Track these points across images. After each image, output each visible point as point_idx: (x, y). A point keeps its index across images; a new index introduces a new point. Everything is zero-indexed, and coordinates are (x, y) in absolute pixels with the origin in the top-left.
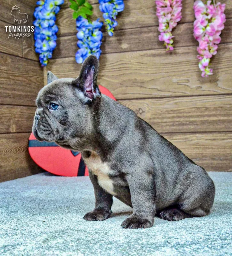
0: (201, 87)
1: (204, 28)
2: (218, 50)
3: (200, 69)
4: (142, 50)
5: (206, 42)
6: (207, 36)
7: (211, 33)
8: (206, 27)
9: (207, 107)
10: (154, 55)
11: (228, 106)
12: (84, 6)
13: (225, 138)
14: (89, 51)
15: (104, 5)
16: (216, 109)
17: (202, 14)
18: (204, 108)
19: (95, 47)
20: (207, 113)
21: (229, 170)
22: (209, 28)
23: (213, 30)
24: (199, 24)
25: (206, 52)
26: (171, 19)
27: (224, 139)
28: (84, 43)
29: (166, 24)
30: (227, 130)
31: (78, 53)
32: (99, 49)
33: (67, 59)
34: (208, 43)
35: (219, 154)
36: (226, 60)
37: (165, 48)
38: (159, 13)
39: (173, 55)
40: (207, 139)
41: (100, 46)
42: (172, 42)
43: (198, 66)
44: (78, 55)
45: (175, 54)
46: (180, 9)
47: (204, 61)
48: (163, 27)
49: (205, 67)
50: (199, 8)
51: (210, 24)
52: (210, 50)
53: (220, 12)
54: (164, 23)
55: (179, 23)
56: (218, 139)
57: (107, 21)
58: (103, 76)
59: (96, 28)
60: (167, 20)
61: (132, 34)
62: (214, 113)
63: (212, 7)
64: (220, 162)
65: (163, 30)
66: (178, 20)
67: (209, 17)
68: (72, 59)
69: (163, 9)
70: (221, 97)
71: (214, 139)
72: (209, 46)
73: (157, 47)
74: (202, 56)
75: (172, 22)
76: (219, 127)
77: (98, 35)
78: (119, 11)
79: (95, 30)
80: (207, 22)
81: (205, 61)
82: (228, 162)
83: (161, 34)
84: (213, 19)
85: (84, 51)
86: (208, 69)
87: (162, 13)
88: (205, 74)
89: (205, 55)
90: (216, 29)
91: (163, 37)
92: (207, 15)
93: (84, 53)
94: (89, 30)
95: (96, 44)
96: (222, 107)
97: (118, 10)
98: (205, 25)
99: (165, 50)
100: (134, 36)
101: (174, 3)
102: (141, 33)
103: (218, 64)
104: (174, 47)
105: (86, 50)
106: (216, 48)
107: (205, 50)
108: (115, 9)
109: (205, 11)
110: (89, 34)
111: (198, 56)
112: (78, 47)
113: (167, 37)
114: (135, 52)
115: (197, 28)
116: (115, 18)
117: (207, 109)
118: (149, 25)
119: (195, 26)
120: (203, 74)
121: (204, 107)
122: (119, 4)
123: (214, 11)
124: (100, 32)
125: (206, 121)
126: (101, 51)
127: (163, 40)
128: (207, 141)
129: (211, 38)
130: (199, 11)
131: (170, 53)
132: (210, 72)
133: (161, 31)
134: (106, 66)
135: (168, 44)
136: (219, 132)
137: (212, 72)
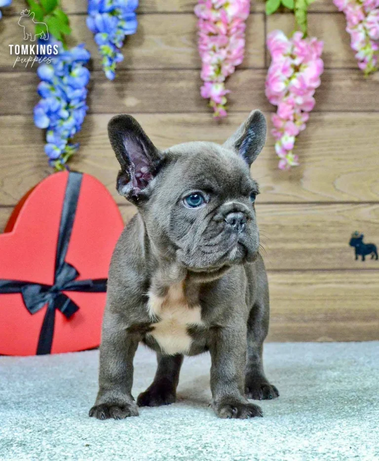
0: (272, 189)
1: (287, 81)
2: (307, 123)
3: (277, 155)
4: (165, 112)
5: (290, 107)
6: (292, 95)
7: (301, 90)
8: (290, 78)
9: (283, 224)
10: (187, 124)
11: (319, 224)
12: (53, 15)
13: (312, 281)
14: (64, 104)
15: (99, 17)
16: (297, 228)
17: (285, 55)
18: (277, 227)
19: (75, 98)
20: (281, 235)
21: (319, 340)
22: (295, 82)
23: (303, 85)
24: (279, 73)
25: (290, 124)
26: (226, 59)
27: (311, 284)
28: (54, 89)
29: (216, 67)
30: (316, 267)
31: (40, 106)
32: (82, 103)
33: (9, 118)
34: (293, 108)
35: (302, 310)
36: (318, 141)
37: (211, 111)
38: (206, 45)
39: (224, 126)
40: (281, 284)
41: (85, 97)
42: (224, 101)
43: (274, 150)
44: (40, 111)
45: (228, 123)
46: (241, 43)
47: (286, 140)
48: (209, 72)
49: (286, 151)
50: (279, 43)
51: (297, 74)
52: (295, 121)
53: (314, 56)
54: (213, 65)
55: (237, 68)
56: (300, 284)
57: (103, 49)
58: (84, 157)
59: (77, 61)
60: (219, 60)
61: (146, 80)
62: (294, 235)
63: (303, 44)
64: (304, 325)
65: (210, 77)
66: (238, 62)
67: (297, 62)
68: (20, 119)
69: (212, 37)
70: (308, 207)
71: (293, 284)
72: (294, 114)
73: (194, 108)
74: (281, 131)
75: (227, 64)
76: (304, 261)
77: (81, 76)
78: (127, 33)
79: (76, 65)
80: (292, 71)
81: (288, 140)
82: (318, 324)
83: (206, 84)
84: (303, 65)
85: (53, 104)
86: (290, 156)
87: (210, 46)
88: (287, 164)
89: (287, 129)
90: (308, 84)
91: (209, 90)
92: (292, 57)
93: (54, 108)
94: (65, 64)
95: (79, 93)
96: (308, 226)
97: (125, 30)
98: (289, 75)
99: (211, 116)
100: (149, 85)
101: (233, 30)
102: (164, 79)
103: (303, 148)
104: (227, 111)
105: (58, 103)
106: (305, 118)
107: (288, 120)
108: (120, 28)
109: (288, 50)
110: (63, 70)
111: (274, 130)
112: (40, 95)
113: (216, 91)
114: (151, 116)
115: (275, 80)
116: (119, 45)
117: (282, 227)
118: (180, 66)
119: (271, 75)
120: (282, 164)
121: (277, 225)
122: (128, 19)
123: (307, 52)
124: (85, 70)
125: (279, 250)
126: (87, 108)
127: (208, 96)
128: (281, 287)
129: (299, 100)
130: (279, 49)
131: (220, 122)
132: (294, 161)
133: (206, 79)
134: (93, 138)
135: (218, 104)
136: (303, 271)
137: (298, 162)
